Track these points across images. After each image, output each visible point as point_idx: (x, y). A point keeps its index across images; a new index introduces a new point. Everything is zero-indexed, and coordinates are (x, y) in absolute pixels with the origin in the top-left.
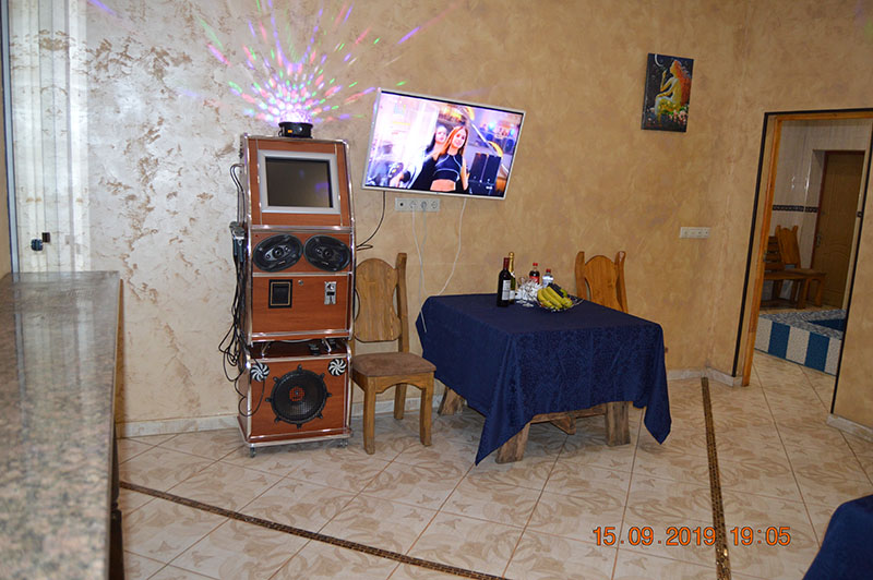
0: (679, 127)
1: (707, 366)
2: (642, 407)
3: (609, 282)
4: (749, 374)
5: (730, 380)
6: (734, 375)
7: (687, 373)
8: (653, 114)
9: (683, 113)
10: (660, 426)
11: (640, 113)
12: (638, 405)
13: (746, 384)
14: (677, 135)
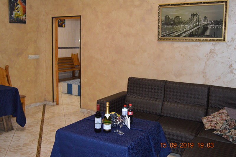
0: (24, 22)
1: (45, 100)
2: (15, 117)
3: (3, 76)
4: (58, 101)
5: (52, 103)
6: (53, 102)
7: (38, 104)
8: (13, 17)
9: (24, 17)
10: (22, 122)
11: (8, 17)
12: (14, 116)
13: (58, 104)
14: (23, 25)
